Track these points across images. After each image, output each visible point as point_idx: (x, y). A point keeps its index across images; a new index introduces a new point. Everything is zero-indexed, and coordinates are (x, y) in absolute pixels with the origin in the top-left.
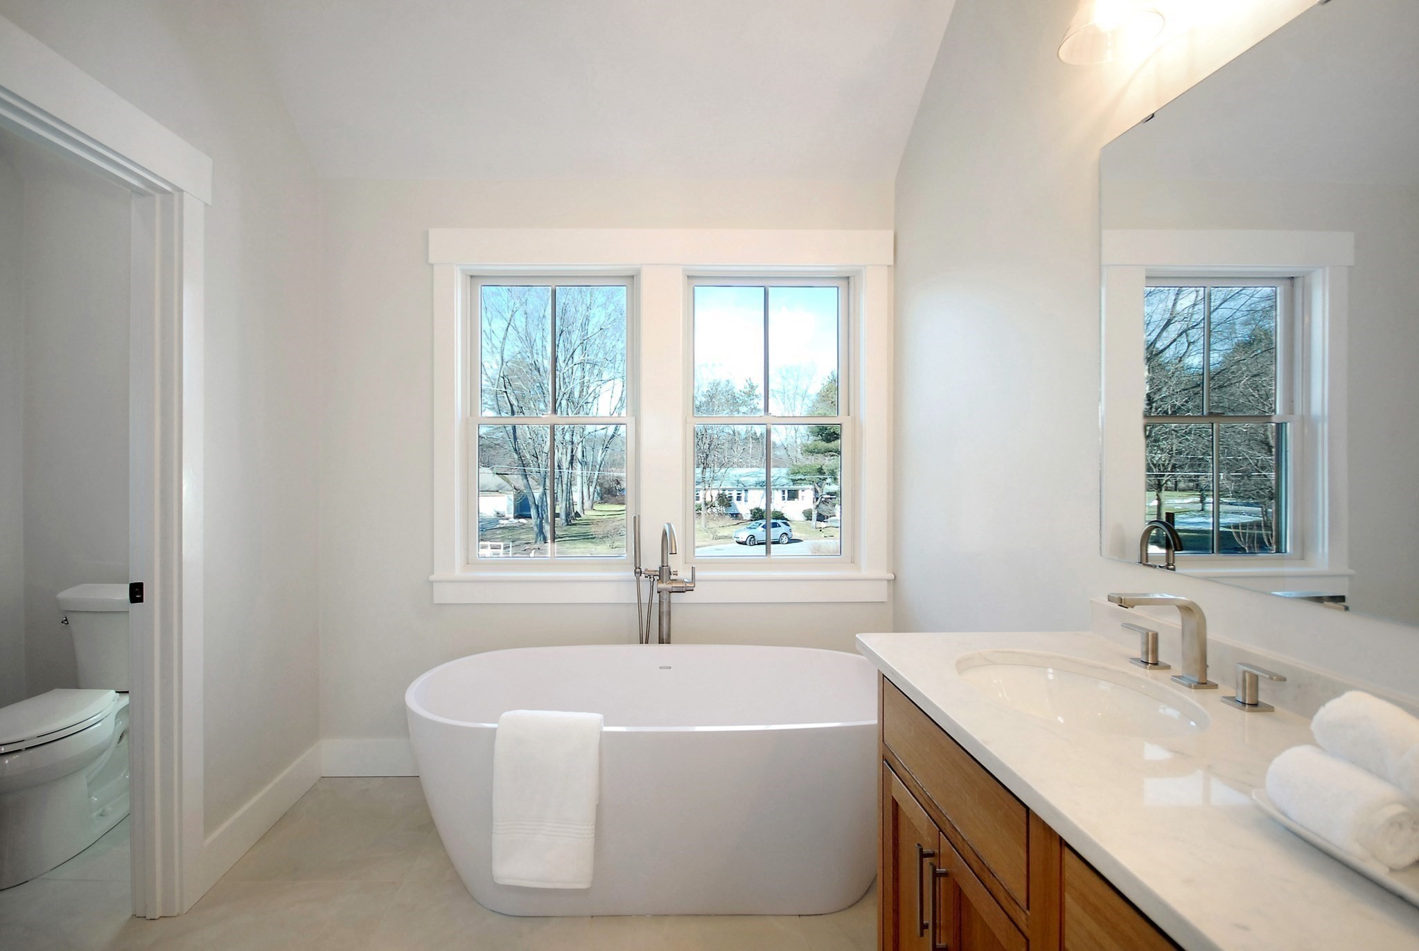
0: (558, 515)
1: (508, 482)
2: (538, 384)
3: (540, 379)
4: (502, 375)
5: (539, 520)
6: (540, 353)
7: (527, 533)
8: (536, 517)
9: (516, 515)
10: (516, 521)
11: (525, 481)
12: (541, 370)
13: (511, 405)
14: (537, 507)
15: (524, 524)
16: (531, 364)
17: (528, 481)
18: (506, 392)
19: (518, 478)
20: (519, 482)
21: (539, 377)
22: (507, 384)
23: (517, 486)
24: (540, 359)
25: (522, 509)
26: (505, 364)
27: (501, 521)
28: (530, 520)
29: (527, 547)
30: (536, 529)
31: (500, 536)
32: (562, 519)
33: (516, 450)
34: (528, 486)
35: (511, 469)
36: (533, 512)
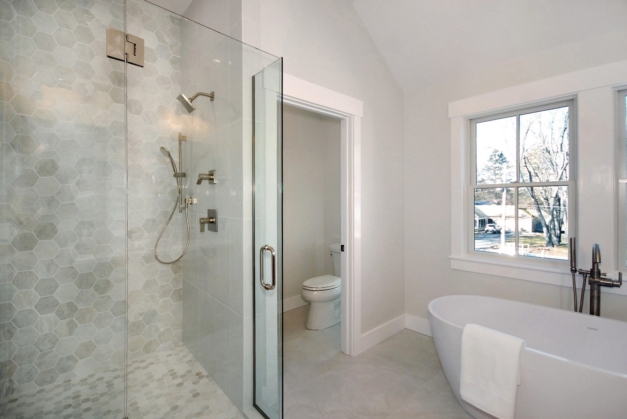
0: (563, 232)
1: (528, 213)
2: (549, 160)
3: (550, 157)
4: (523, 157)
5: (549, 234)
6: (550, 143)
7: (542, 241)
8: (547, 232)
9: (534, 230)
10: (534, 233)
11: (539, 213)
12: (551, 152)
13: (530, 173)
14: (547, 227)
15: (539, 236)
16: (544, 149)
17: (541, 213)
18: (526, 166)
19: (534, 211)
20: (536, 214)
21: (549, 156)
22: (527, 162)
23: (534, 215)
24: (550, 145)
25: (537, 227)
26: (525, 151)
27: (523, 233)
28: (543, 234)
29: (540, 248)
30: (547, 239)
31: (523, 241)
32: (567, 235)
33: (532, 196)
34: (541, 215)
35: (531, 206)
36: (545, 229)
